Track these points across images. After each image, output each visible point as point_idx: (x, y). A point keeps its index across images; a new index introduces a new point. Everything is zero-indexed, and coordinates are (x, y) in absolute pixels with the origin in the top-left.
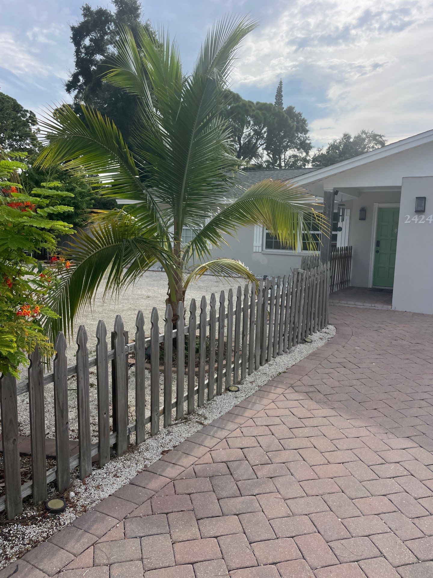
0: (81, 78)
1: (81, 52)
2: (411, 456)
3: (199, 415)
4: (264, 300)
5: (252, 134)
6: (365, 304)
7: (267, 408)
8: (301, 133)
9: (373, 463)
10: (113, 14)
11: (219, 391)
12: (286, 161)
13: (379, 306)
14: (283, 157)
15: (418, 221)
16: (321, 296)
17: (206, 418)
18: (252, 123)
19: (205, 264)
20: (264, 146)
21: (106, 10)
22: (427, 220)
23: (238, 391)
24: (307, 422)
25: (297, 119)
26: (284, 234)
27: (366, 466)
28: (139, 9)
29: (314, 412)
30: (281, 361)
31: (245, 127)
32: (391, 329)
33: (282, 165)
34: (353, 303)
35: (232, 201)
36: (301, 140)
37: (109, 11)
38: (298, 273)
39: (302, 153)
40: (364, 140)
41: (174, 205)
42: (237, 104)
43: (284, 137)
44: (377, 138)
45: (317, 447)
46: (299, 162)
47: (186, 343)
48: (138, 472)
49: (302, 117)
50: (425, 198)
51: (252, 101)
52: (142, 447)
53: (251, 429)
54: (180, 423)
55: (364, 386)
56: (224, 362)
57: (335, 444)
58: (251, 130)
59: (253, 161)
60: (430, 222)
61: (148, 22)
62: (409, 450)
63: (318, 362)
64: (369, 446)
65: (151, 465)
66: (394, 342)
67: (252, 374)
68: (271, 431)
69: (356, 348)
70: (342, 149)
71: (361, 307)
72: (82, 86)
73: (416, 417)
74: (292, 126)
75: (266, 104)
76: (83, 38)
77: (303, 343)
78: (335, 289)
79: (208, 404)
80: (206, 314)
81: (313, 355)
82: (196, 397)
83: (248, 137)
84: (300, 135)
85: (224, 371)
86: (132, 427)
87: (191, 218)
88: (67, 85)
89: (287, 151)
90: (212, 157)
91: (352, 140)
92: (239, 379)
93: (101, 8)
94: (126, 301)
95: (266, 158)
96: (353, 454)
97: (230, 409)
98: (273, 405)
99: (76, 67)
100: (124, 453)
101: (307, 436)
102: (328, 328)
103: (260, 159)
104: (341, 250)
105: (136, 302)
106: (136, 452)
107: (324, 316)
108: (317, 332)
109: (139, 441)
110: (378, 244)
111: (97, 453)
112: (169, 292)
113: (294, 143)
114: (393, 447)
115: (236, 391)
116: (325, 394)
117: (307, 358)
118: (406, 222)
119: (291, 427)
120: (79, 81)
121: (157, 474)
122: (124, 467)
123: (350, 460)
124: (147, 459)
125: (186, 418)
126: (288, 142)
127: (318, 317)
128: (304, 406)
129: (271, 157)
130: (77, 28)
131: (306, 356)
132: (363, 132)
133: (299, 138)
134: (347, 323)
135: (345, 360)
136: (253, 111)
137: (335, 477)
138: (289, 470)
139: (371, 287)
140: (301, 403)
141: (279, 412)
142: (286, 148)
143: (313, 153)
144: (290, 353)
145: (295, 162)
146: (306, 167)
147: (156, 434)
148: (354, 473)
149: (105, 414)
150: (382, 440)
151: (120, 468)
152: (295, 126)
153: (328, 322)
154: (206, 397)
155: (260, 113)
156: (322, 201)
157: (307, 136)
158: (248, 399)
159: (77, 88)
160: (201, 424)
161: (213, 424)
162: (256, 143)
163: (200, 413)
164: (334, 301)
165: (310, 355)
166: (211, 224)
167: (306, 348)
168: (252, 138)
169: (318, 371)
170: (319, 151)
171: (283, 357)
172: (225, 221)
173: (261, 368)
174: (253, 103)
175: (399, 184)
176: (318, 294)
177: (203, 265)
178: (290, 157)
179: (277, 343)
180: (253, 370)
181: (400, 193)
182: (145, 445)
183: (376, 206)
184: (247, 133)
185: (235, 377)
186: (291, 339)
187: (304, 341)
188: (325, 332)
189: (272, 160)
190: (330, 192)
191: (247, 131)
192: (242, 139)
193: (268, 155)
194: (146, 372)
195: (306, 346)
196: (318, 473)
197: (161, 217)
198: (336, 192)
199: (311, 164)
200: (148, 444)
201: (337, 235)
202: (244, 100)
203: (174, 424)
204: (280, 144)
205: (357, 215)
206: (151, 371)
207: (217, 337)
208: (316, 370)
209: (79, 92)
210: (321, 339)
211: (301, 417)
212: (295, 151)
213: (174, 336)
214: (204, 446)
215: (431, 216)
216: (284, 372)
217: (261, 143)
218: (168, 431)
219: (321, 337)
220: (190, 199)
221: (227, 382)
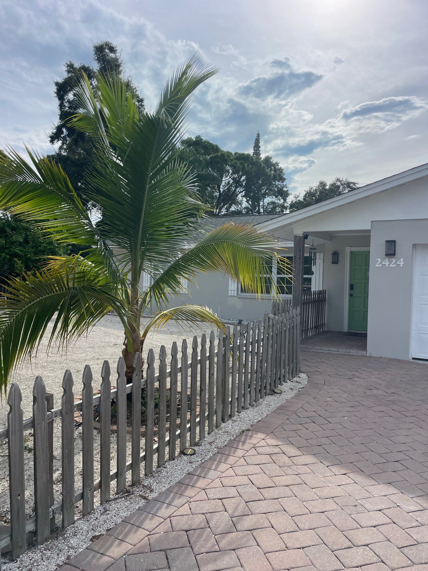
0: (64, 130)
1: (64, 106)
2: (382, 536)
3: (145, 486)
4: (225, 350)
5: (231, 182)
6: (339, 350)
7: (224, 475)
8: (279, 181)
9: (338, 547)
10: (96, 71)
11: (172, 455)
12: (265, 207)
13: (354, 352)
14: (261, 203)
15: (389, 265)
16: (291, 343)
17: (152, 491)
18: (231, 171)
19: (166, 311)
20: (243, 193)
21: (88, 67)
22: (398, 263)
23: (194, 454)
24: (267, 493)
25: (275, 168)
26: (246, 280)
27: (330, 552)
28: (120, 66)
29: (276, 479)
30: (246, 416)
31: (224, 176)
32: (366, 377)
33: (261, 211)
34: (327, 348)
35: (193, 246)
36: (278, 188)
37: (91, 68)
38: (269, 318)
39: (280, 200)
40: (338, 187)
41: (131, 250)
42: (216, 154)
43: (263, 185)
44: (351, 185)
45: (274, 527)
46: (277, 208)
47: (143, 398)
48: (58, 565)
49: (279, 167)
50: (395, 241)
51: (231, 152)
52: (70, 531)
53: (201, 504)
54: (120, 498)
55: (334, 445)
56: (178, 421)
57: (296, 522)
58: (230, 179)
59: (233, 208)
60: (401, 266)
61: (130, 79)
62: (381, 528)
63: (286, 417)
64: (335, 524)
65: (75, 556)
66: (369, 392)
67: (213, 434)
68: (224, 506)
69: (328, 399)
70: (319, 196)
71: (336, 353)
72: (66, 138)
73: (390, 483)
74: (269, 174)
75: (244, 154)
76: (66, 92)
77: (272, 395)
78: (310, 334)
79: (157, 472)
80: (154, 369)
81: (282, 409)
82: (143, 464)
83: (227, 185)
84: (277, 183)
85: (178, 432)
86: (57, 508)
87: (149, 263)
88: (51, 137)
89: (265, 198)
90: (170, 201)
91: (327, 187)
92: (197, 440)
93: (84, 65)
94: (91, 350)
95: (245, 204)
96: (316, 535)
97: (182, 478)
98: (231, 472)
99: (60, 119)
100: (46, 540)
101: (266, 512)
102: (299, 377)
103: (240, 206)
104: (315, 293)
105: (101, 350)
106: (61, 538)
107: (295, 364)
108: (288, 381)
109: (66, 524)
110: (352, 287)
111: (9, 542)
112: (126, 343)
113: (271, 190)
114: (363, 524)
115: (191, 455)
116: (290, 455)
117: (275, 412)
118: (377, 266)
119: (247, 500)
120: (62, 133)
121: (79, 568)
122: (42, 559)
123: (312, 544)
124: (72, 548)
125: (128, 492)
126: (266, 191)
127: (289, 365)
128: (265, 471)
129: (250, 204)
130: (60, 83)
131: (273, 410)
132: (338, 180)
133: (276, 186)
134: (319, 370)
135: (314, 414)
136: (232, 160)
137: (293, 568)
138: (239, 560)
139: (346, 331)
140: (262, 467)
141: (237, 481)
142: (264, 196)
143: (290, 199)
144: (256, 406)
145: (274, 208)
146: (285, 212)
147: (89, 514)
148: (315, 562)
149: (19, 495)
150: (350, 515)
151: (36, 561)
152: (272, 175)
153: (300, 370)
154: (155, 464)
155: (238, 163)
156: (293, 245)
157: (284, 183)
158: (203, 465)
159: (61, 140)
160: (145, 498)
161: (158, 499)
162: (235, 190)
163: (146, 484)
164: (308, 347)
165: (279, 408)
166: (170, 269)
167: (275, 400)
168: (231, 186)
169: (285, 427)
170: (296, 198)
171: (248, 411)
172: (185, 267)
173: (223, 425)
174: (231, 154)
175: (369, 228)
176: (287, 341)
177: (165, 312)
178: (268, 204)
179: (242, 396)
180: (214, 428)
181: (369, 236)
182: (73, 529)
183: (348, 250)
184: (227, 181)
185: (193, 437)
186: (258, 391)
187: (273, 393)
188: (297, 382)
189: (251, 206)
190: (299, 236)
191: (226, 180)
192: (221, 187)
193: (247, 201)
194: (95, 432)
195: (275, 398)
196: (273, 563)
197: (114, 263)
198: (306, 236)
199: (289, 210)
200: (77, 527)
201: (311, 278)
202: (222, 151)
203: (113, 500)
204: (258, 193)
205: (330, 258)
206: (100, 431)
207: (179, 389)
208: (283, 427)
209: (63, 144)
210: (291, 389)
211: (261, 487)
212: (273, 198)
213: (128, 391)
214: (143, 529)
215: (402, 260)
216: (248, 430)
217: (240, 191)
218: (104, 508)
219: (292, 387)
220: (150, 244)
221: (183, 444)
